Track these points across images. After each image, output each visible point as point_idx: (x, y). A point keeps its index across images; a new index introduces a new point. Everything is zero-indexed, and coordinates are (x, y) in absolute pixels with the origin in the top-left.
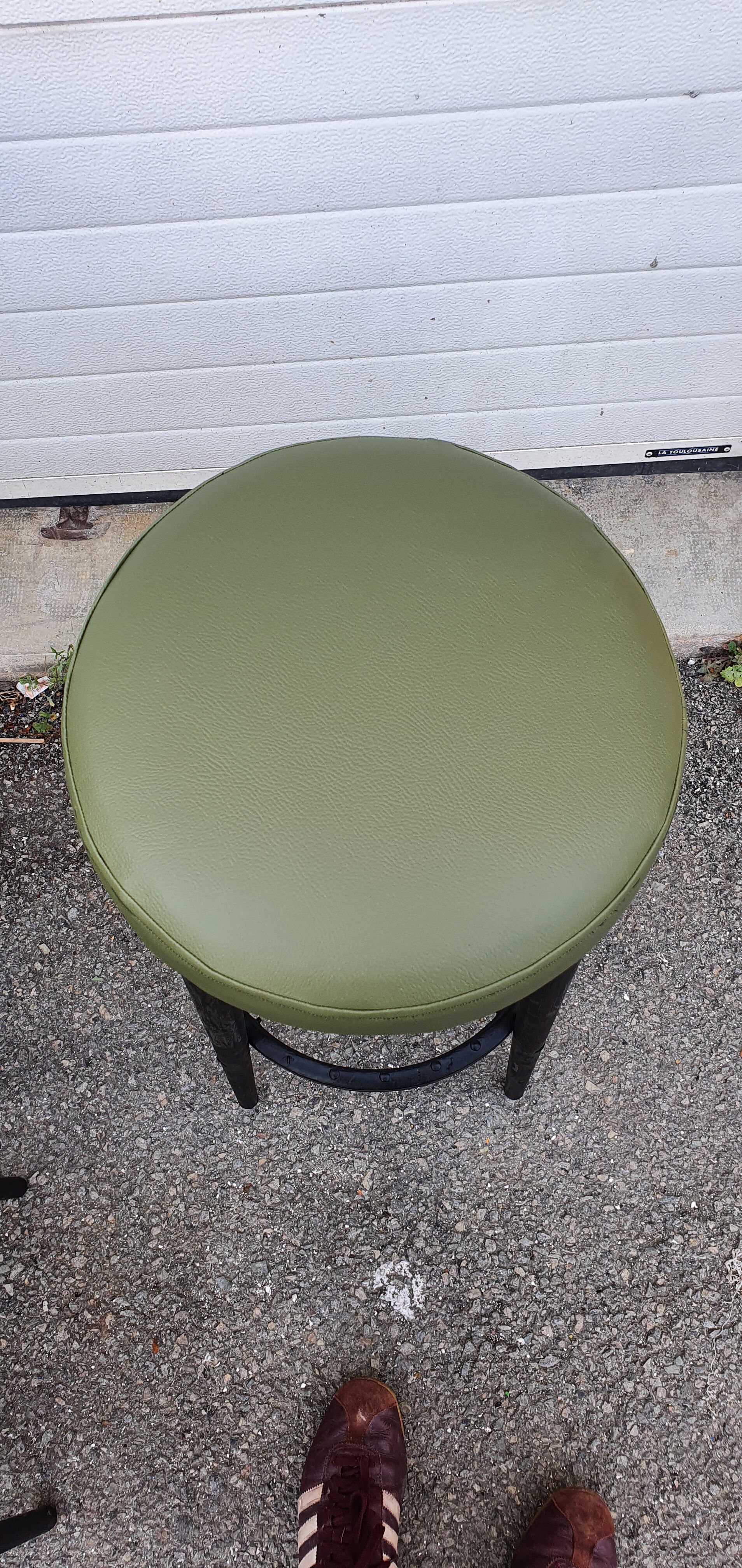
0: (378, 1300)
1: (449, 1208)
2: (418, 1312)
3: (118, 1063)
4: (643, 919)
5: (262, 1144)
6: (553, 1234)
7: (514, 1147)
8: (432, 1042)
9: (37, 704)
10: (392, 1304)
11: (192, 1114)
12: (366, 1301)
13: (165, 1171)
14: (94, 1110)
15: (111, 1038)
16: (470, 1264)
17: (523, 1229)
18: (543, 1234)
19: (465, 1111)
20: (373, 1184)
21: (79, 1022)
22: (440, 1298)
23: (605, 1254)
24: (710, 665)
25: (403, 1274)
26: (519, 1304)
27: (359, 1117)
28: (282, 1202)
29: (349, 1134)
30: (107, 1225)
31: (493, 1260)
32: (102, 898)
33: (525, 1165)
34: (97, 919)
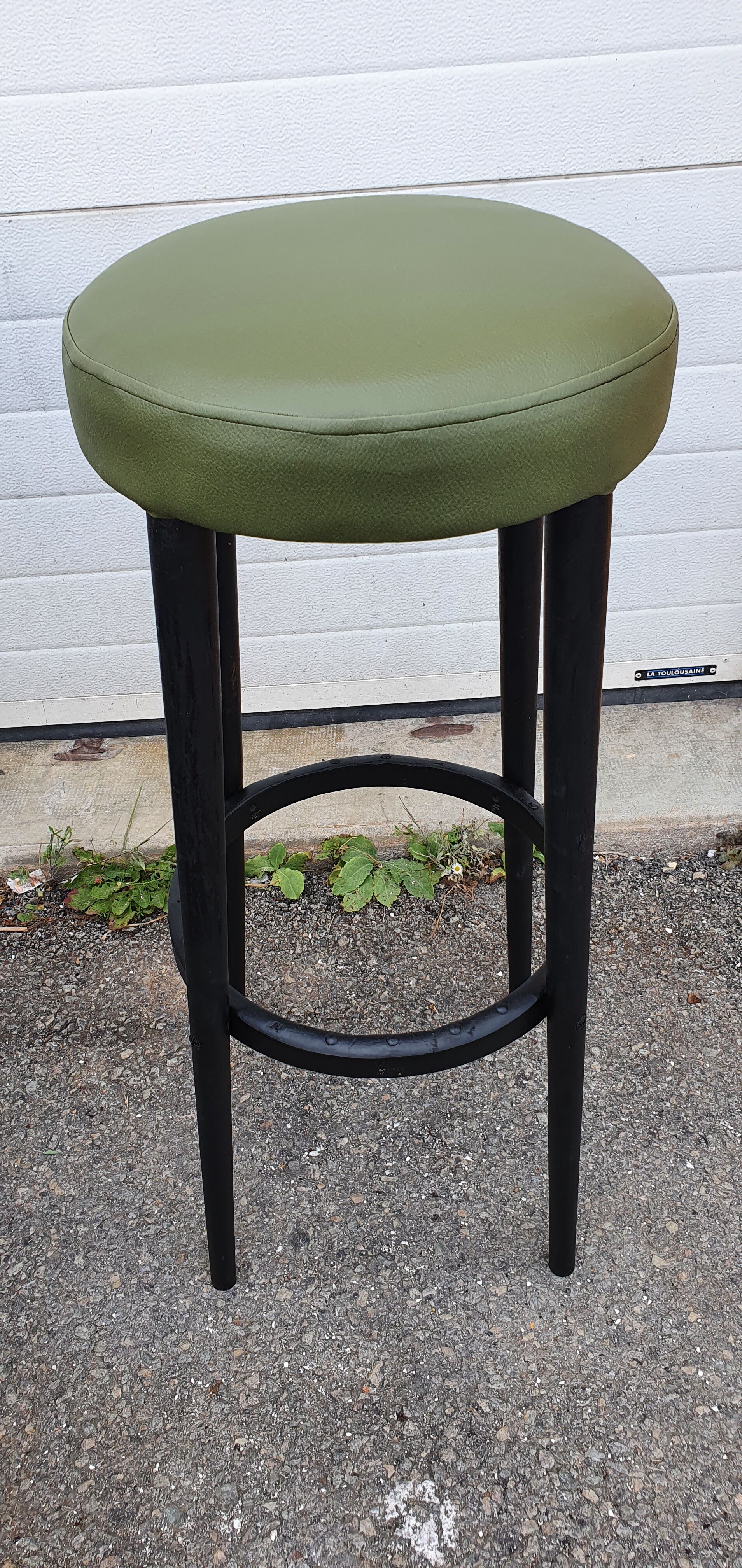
0: (392, 1538)
1: (487, 1409)
2: (450, 1555)
3: (64, 1241)
4: (697, 1084)
5: (239, 1333)
6: (632, 1444)
7: (569, 1333)
8: (455, 1214)
9: (25, 899)
10: (413, 1543)
11: (151, 1298)
12: (376, 1538)
13: (109, 1367)
14: (27, 1294)
15: (59, 1215)
16: (520, 1485)
17: (589, 1438)
18: (617, 1443)
19: (501, 1291)
20: (384, 1379)
21: (23, 1198)
22: (481, 1534)
23: (709, 1471)
24: (729, 852)
25: (427, 1500)
26: (594, 1543)
27: (365, 1299)
28: (262, 1403)
29: (352, 1318)
30: (23, 1438)
31: (551, 1480)
32: (68, 1071)
33: (583, 1355)
34: (59, 1093)
